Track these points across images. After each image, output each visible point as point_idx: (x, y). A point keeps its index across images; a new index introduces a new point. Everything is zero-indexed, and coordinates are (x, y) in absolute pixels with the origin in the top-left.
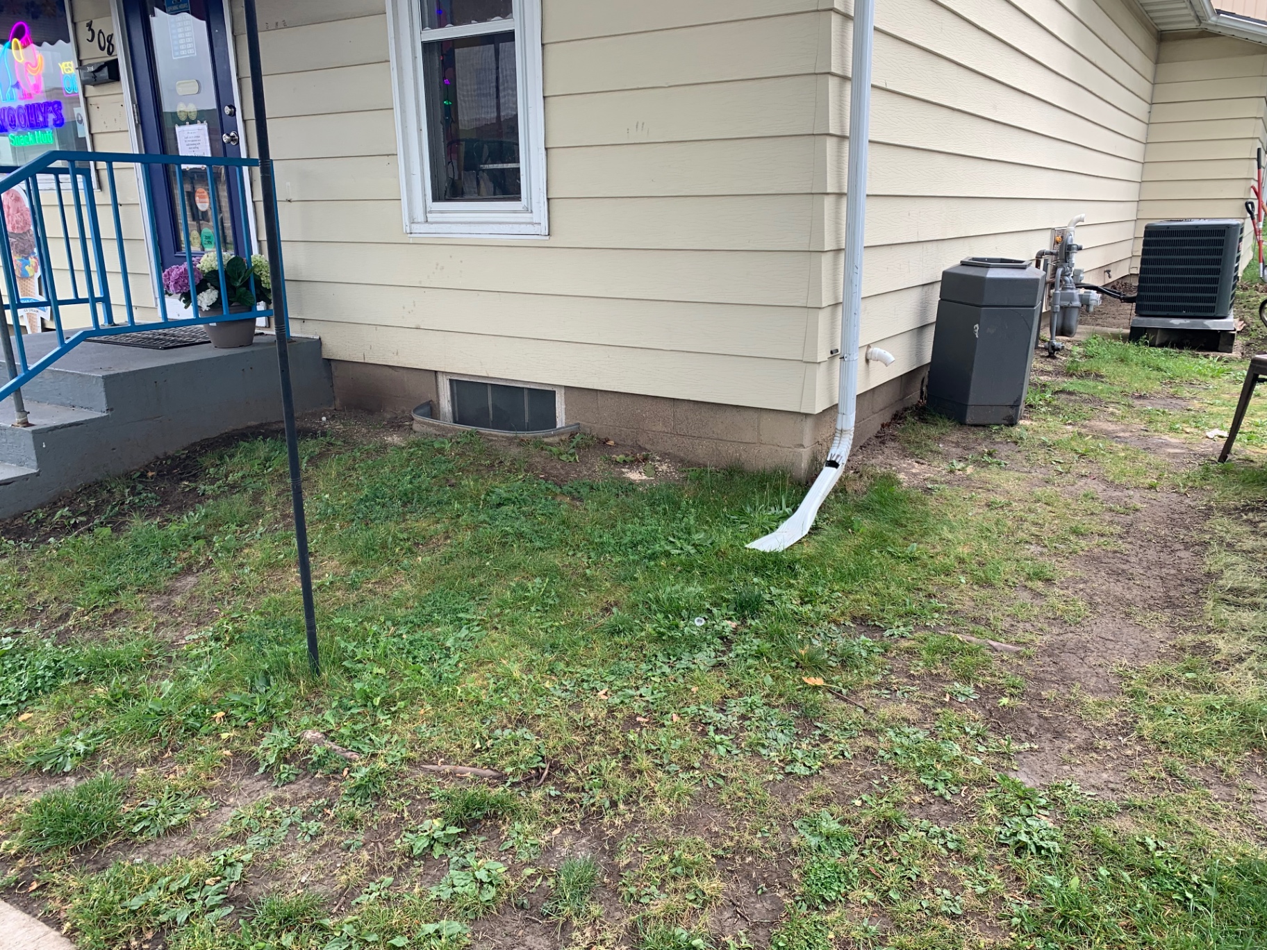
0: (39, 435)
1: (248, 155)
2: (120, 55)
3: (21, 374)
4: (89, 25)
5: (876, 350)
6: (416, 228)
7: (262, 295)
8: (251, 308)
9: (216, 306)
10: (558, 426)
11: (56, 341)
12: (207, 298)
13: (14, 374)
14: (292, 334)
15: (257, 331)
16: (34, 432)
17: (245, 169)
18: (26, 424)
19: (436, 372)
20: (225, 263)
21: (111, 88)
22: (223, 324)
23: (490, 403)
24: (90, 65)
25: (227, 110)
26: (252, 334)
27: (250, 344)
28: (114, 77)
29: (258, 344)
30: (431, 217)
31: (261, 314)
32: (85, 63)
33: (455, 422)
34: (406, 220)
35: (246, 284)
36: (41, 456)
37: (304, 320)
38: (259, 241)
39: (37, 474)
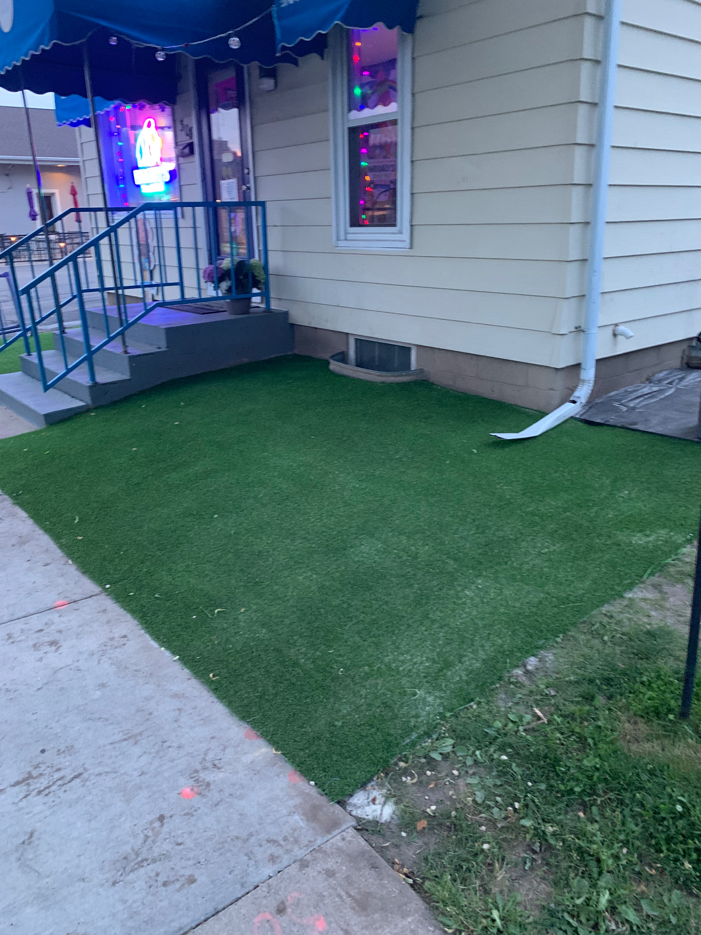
0: (133, 359)
1: (256, 198)
2: (195, 140)
3: (125, 325)
4: (182, 121)
5: (621, 328)
6: (341, 243)
7: (256, 284)
8: (250, 292)
9: (229, 290)
10: (413, 369)
11: (143, 308)
12: (224, 285)
13: (121, 325)
14: (272, 308)
15: (253, 305)
16: (129, 357)
17: (254, 208)
18: (126, 352)
19: (347, 334)
20: (235, 263)
21: (190, 159)
22: (234, 300)
23: (377, 353)
24: (181, 145)
25: (246, 171)
26: (249, 307)
27: (248, 313)
28: (192, 152)
29: (253, 313)
30: (349, 237)
31: (256, 295)
32: (179, 143)
33: (357, 366)
34: (334, 238)
35: (246, 276)
36: (133, 370)
37: (280, 299)
38: (259, 251)
39: (129, 380)
